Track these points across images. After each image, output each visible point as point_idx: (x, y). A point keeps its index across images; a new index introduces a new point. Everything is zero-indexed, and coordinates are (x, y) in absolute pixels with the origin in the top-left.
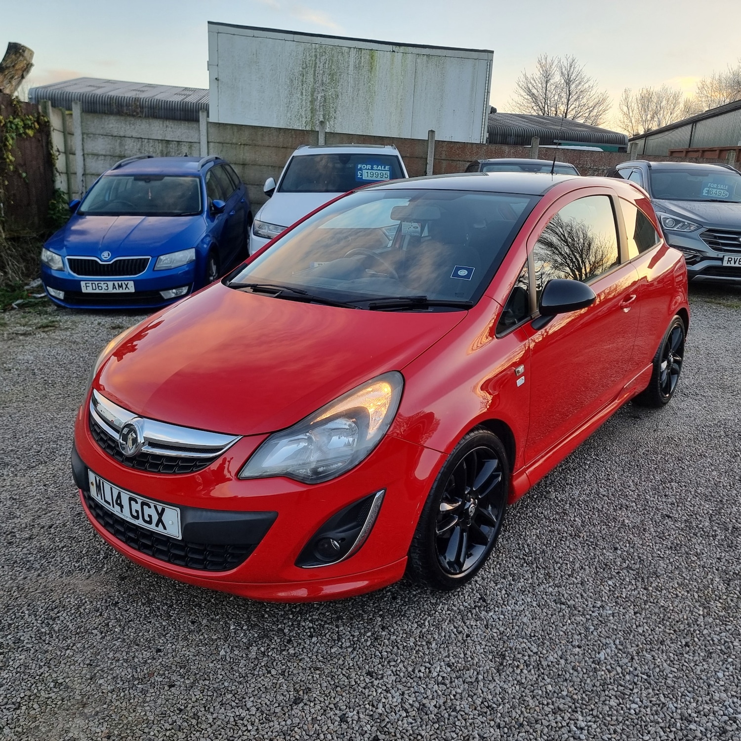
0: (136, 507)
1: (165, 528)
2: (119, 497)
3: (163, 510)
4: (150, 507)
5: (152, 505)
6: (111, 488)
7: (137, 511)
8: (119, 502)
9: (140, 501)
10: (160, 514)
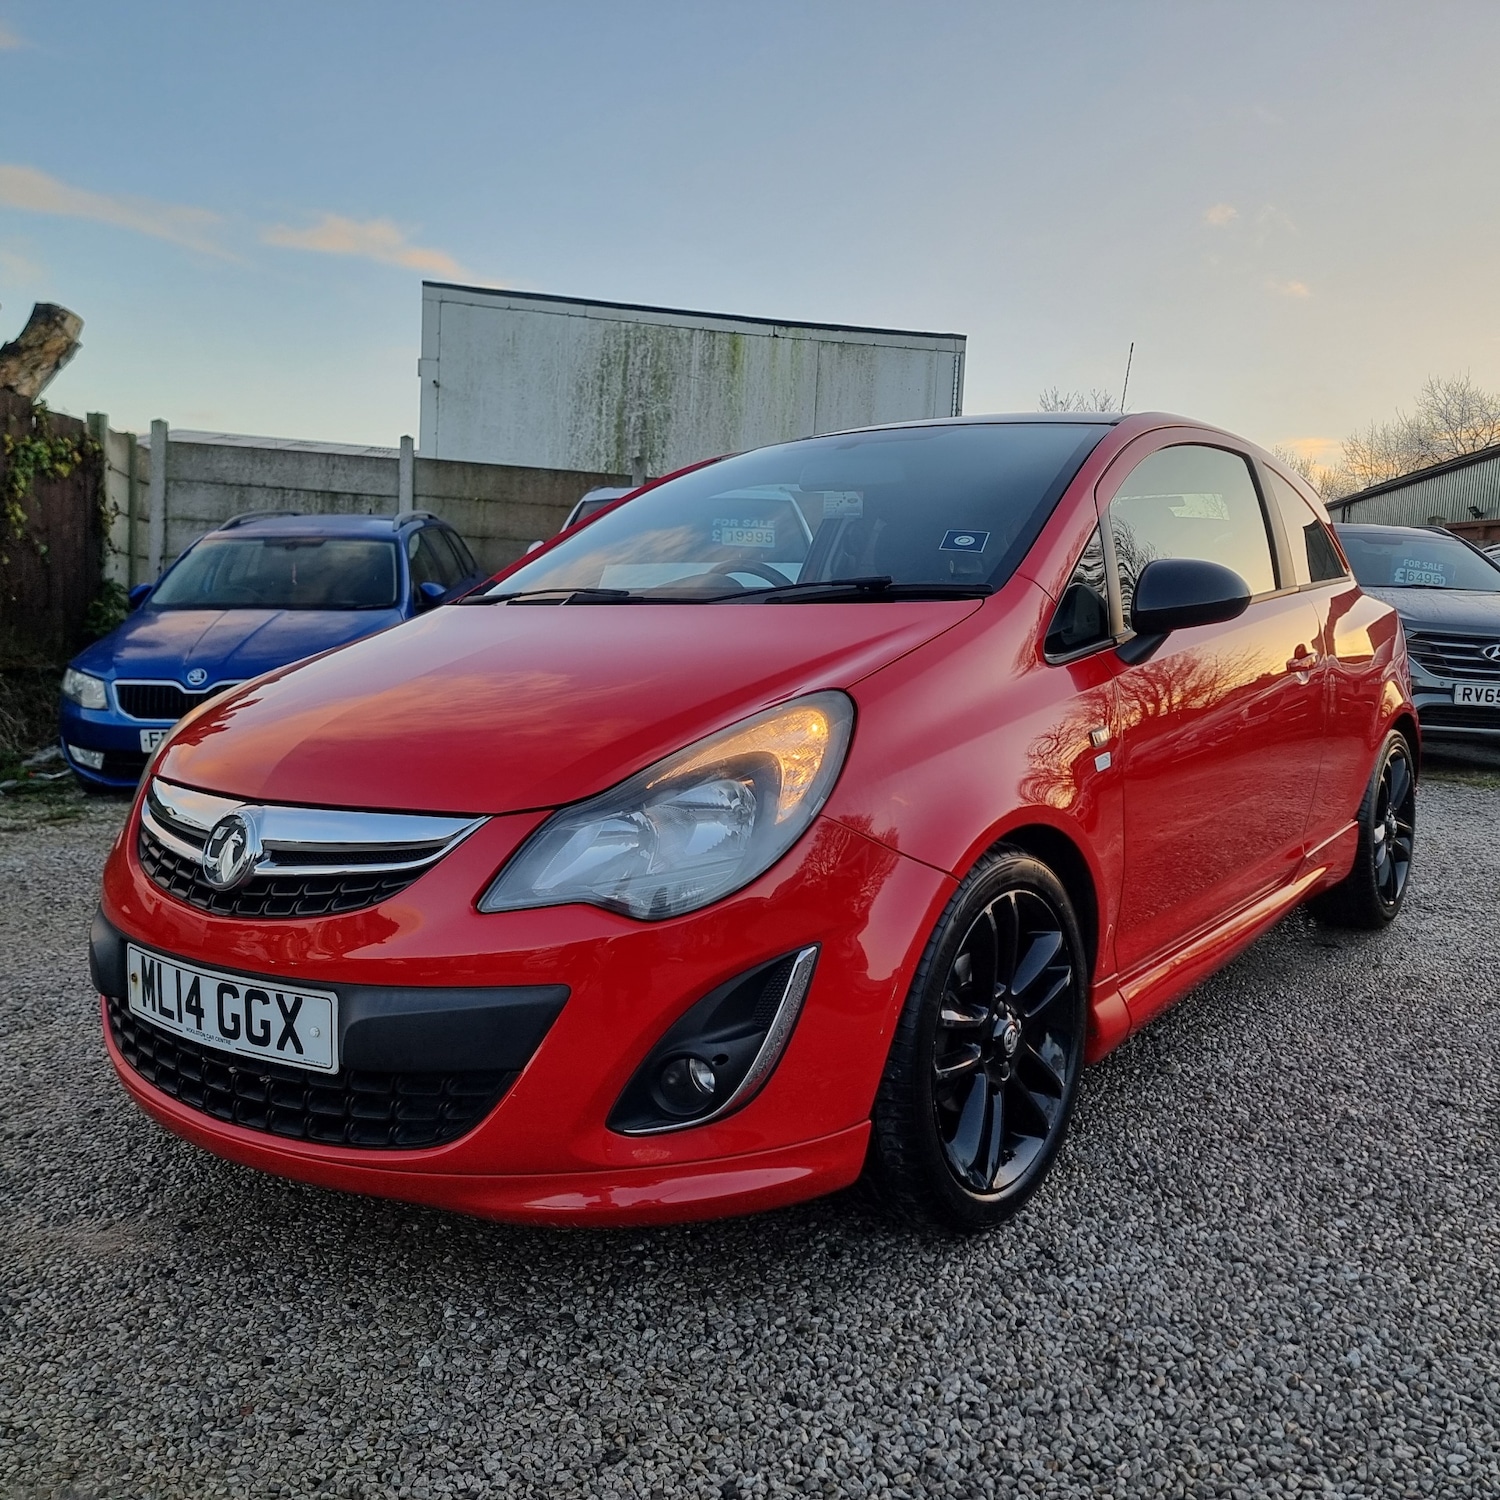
0: (234, 1005)
1: (299, 1050)
2: (195, 989)
3: (298, 1003)
4: (266, 1000)
5: (272, 996)
6: (178, 973)
7: (235, 1018)
8: (194, 1004)
9: (242, 991)
10: (290, 1016)
